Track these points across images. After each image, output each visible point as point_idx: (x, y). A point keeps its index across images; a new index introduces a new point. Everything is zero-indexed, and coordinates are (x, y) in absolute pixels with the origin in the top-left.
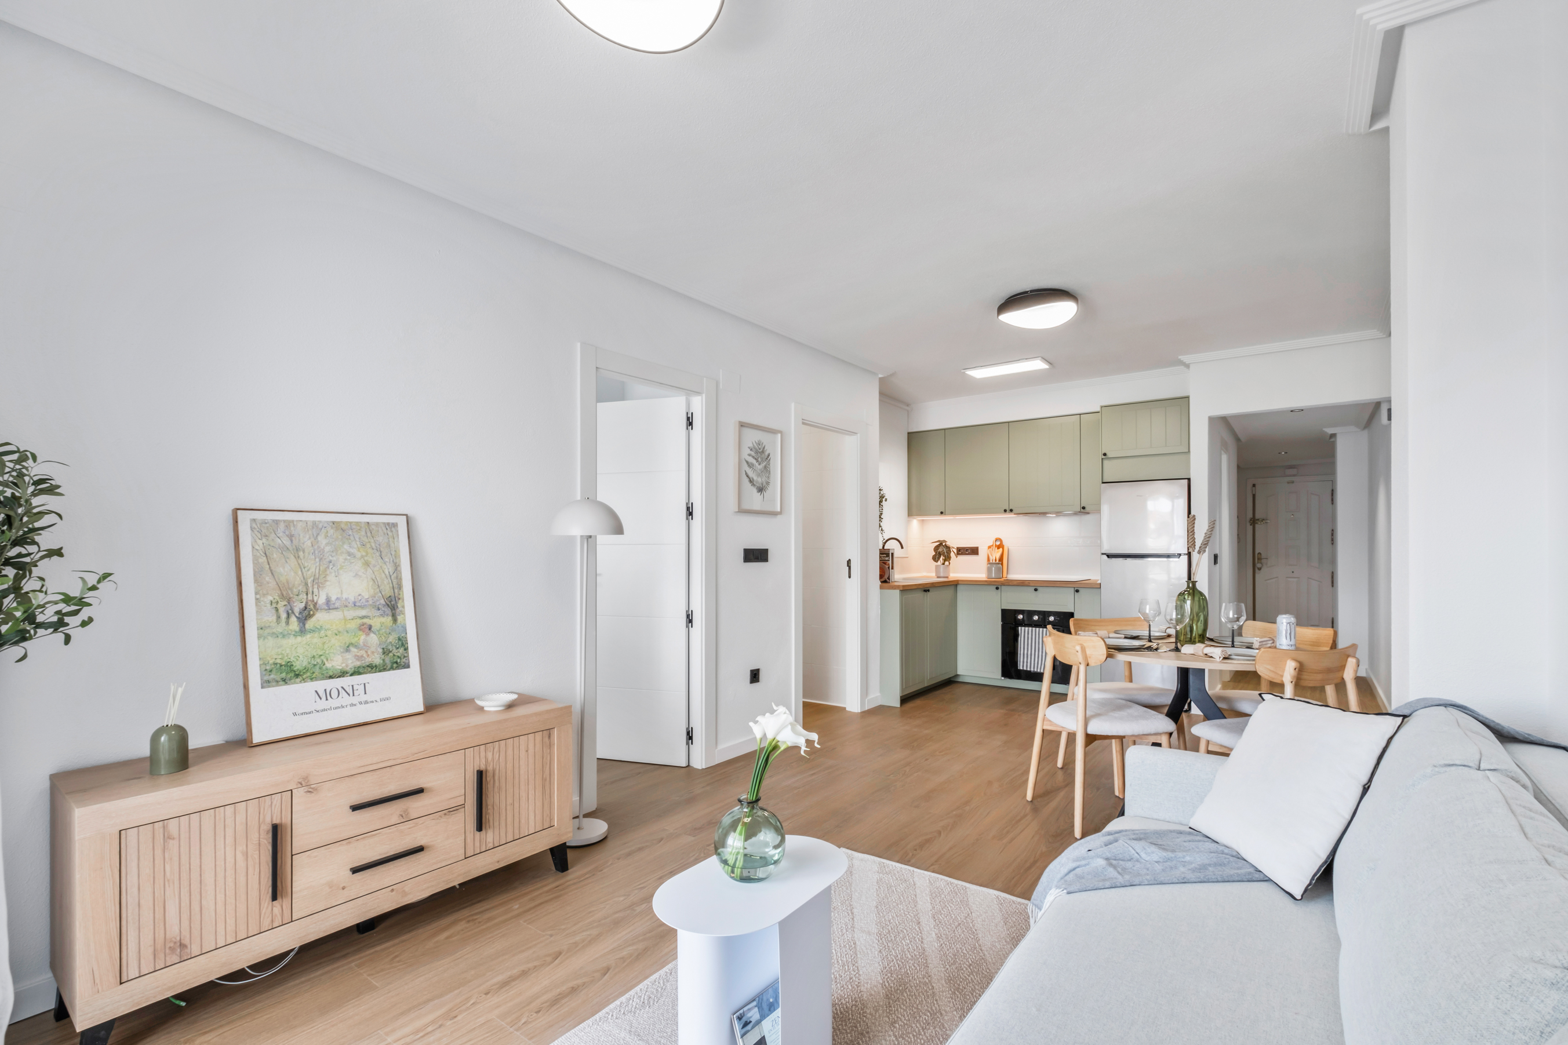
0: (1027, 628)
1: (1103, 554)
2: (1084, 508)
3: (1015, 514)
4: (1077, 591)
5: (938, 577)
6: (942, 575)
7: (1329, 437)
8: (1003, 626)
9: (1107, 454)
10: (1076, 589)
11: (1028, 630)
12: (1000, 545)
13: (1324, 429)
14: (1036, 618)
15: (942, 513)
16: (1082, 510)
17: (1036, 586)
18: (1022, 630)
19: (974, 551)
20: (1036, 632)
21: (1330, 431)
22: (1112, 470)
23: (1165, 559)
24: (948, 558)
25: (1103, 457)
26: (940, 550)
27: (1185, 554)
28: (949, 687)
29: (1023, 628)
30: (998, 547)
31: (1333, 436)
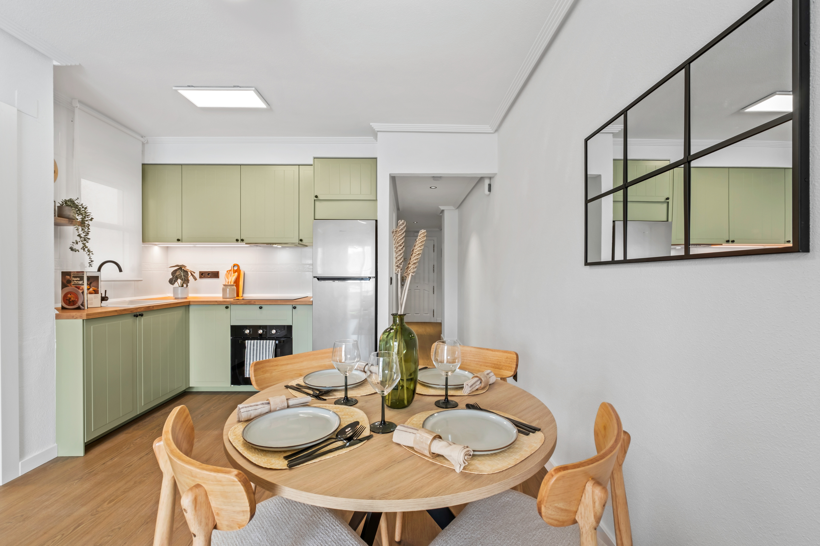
0: (252, 341)
1: (315, 277)
2: (301, 240)
3: (246, 244)
4: (295, 308)
5: (176, 299)
6: (180, 296)
7: (441, 211)
8: (232, 340)
9: (318, 196)
10: (293, 306)
11: (254, 342)
12: (236, 269)
13: (439, 207)
14: (260, 332)
15: (178, 240)
16: (300, 242)
17: (261, 304)
18: (248, 343)
19: (215, 275)
20: (260, 344)
21: (442, 208)
22: (323, 210)
23: (359, 281)
24: (186, 281)
25: (316, 199)
26: (178, 273)
27: (373, 277)
28: (183, 399)
29: (249, 341)
30: (235, 272)
31: (443, 211)
